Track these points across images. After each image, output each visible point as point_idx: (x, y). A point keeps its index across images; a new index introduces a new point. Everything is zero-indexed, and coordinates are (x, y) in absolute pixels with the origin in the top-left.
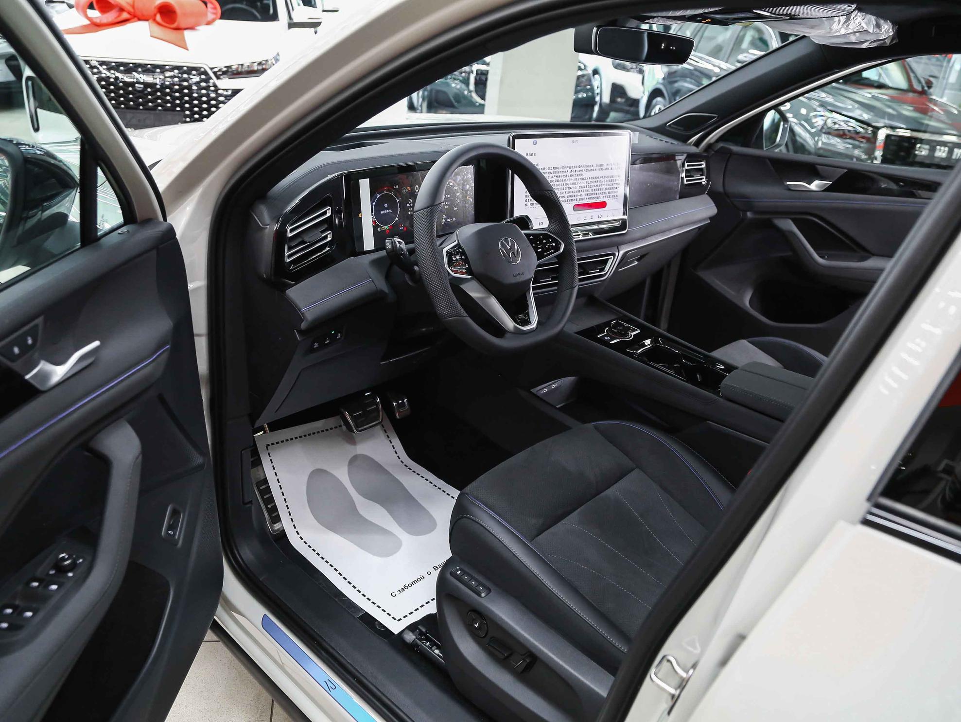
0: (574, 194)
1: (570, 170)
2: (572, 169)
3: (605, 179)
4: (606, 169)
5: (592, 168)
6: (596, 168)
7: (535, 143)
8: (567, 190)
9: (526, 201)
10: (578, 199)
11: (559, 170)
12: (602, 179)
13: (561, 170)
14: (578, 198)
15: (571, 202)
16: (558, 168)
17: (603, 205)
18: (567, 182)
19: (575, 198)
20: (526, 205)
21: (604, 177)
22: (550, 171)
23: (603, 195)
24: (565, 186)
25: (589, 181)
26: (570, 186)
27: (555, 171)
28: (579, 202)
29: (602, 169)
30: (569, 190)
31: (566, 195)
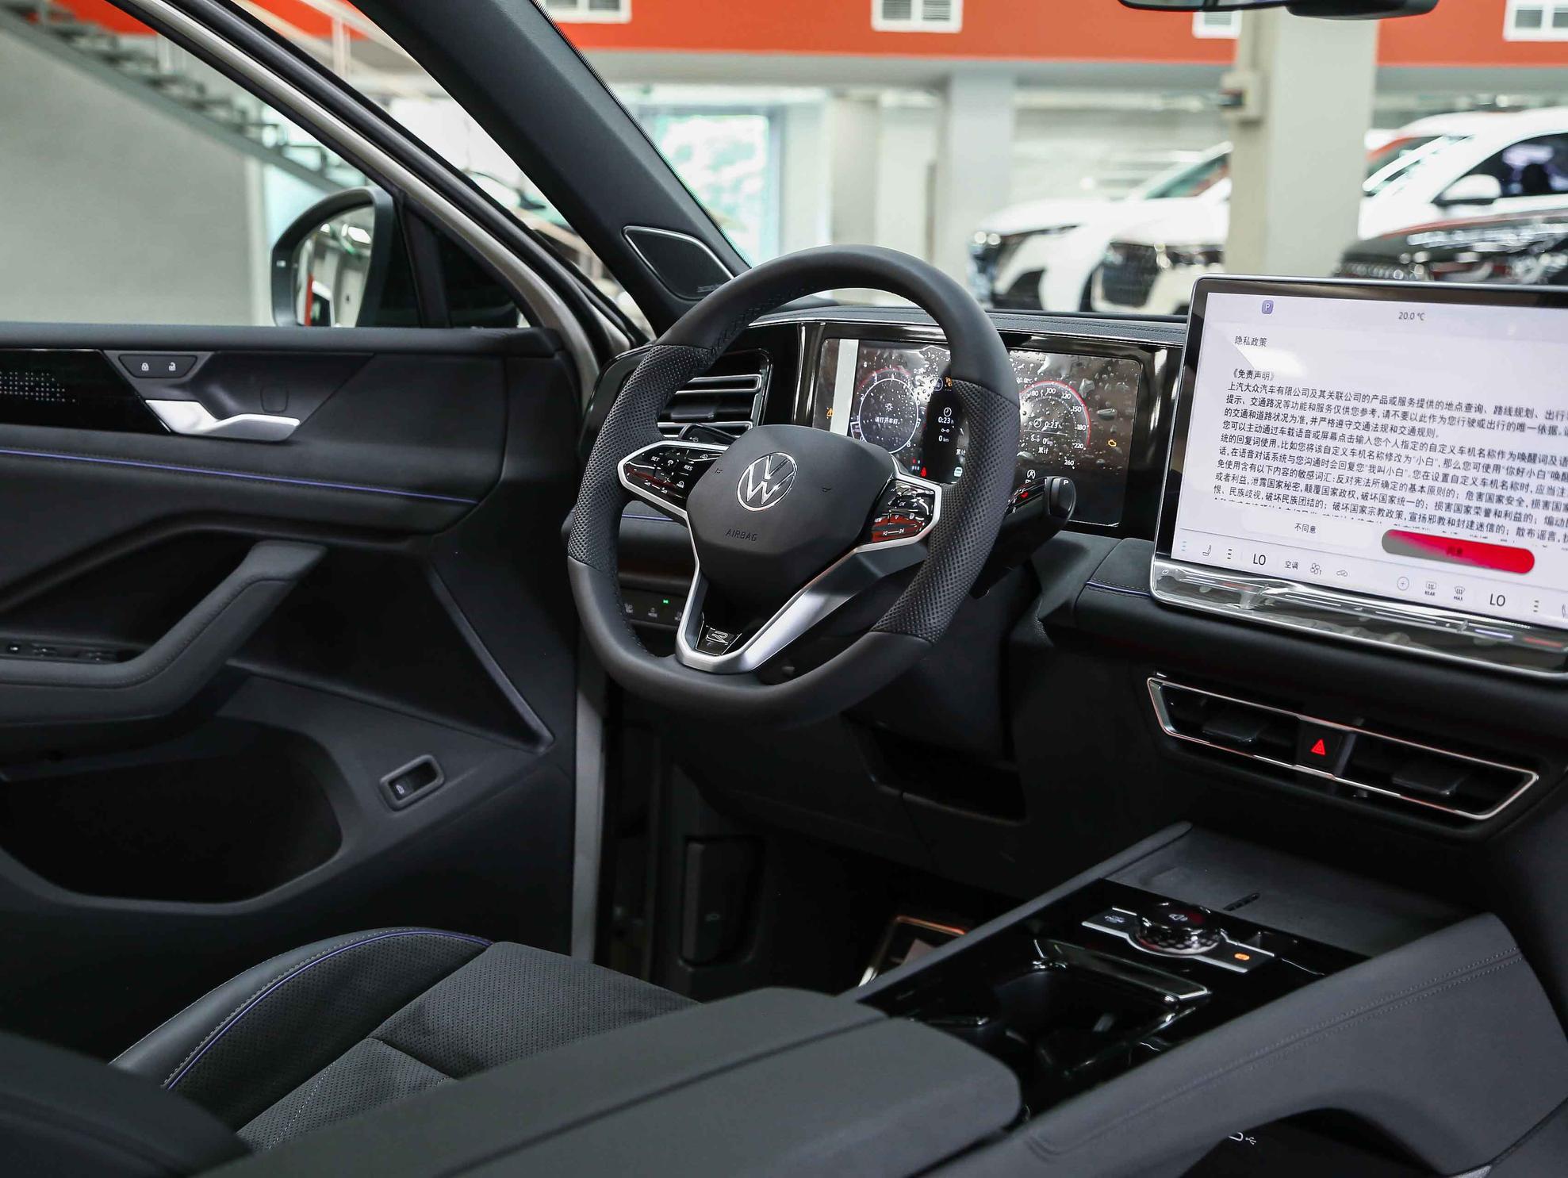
0: (1389, 492)
1: (1381, 409)
2: (1389, 407)
3: (1537, 467)
4: (1542, 429)
5: (1478, 416)
6: (1497, 418)
7: (1268, 309)
8: (1365, 474)
9: (1219, 476)
10: (1406, 515)
11: (1342, 403)
12: (1517, 464)
13: (1347, 404)
14: (1408, 509)
15: (1374, 518)
16: (1339, 396)
17: (1518, 561)
18: (1368, 447)
19: (1395, 507)
20: (1218, 488)
21: (1532, 458)
22: (1309, 400)
23: (1522, 525)
24: (1356, 460)
25: (1457, 458)
26: (1376, 462)
27: (1326, 402)
28: (1399, 521)
29: (1521, 427)
30: (1372, 477)
31: (1360, 490)
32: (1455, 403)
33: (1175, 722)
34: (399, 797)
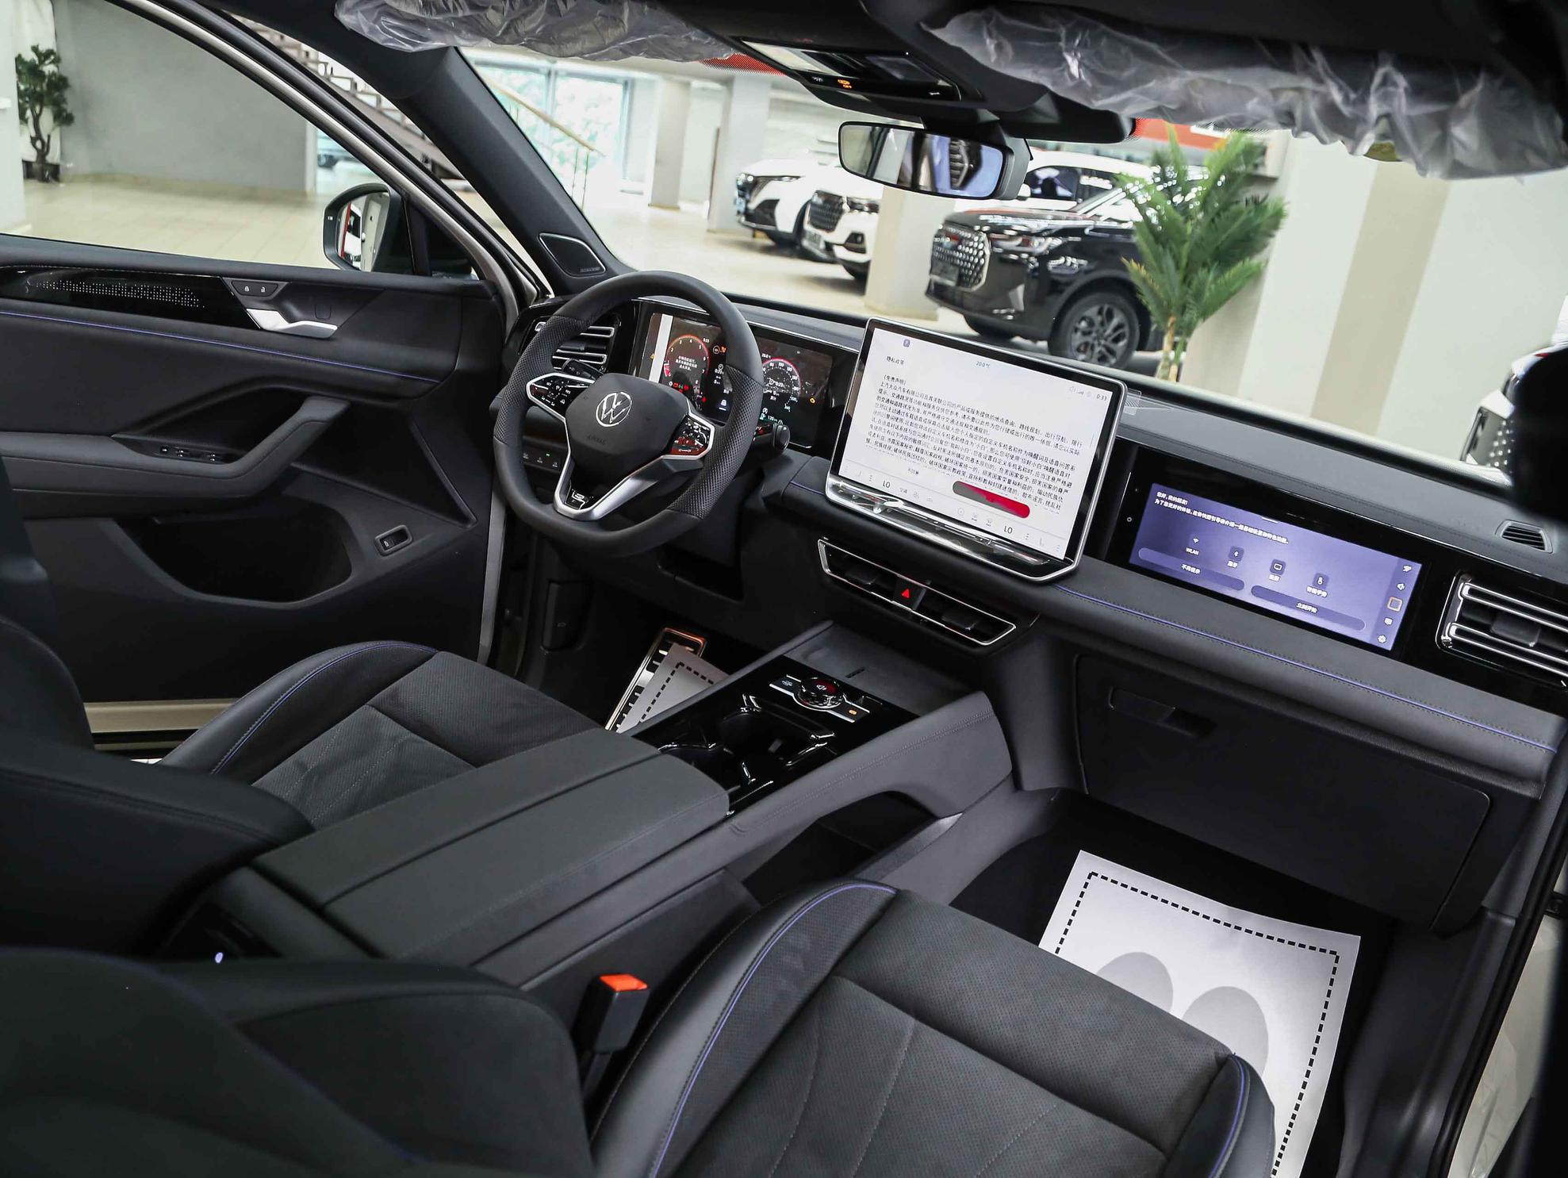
0: (960, 460)
1: (961, 413)
2: (966, 413)
3: (1038, 461)
4: (1043, 442)
5: (1011, 428)
6: (1020, 431)
7: (907, 344)
8: (948, 448)
9: (870, 434)
10: (967, 475)
11: (941, 406)
12: (1029, 458)
13: (944, 407)
14: (969, 471)
15: (951, 473)
16: (940, 401)
17: (1022, 511)
18: (951, 433)
19: (962, 469)
20: (868, 440)
21: (1036, 456)
22: (924, 401)
23: (1025, 491)
24: (944, 439)
25: (997, 448)
26: (955, 442)
27: (932, 403)
28: (962, 477)
29: (1033, 438)
30: (952, 450)
31: (945, 456)
32: (1000, 418)
33: (830, 566)
34: (386, 548)
